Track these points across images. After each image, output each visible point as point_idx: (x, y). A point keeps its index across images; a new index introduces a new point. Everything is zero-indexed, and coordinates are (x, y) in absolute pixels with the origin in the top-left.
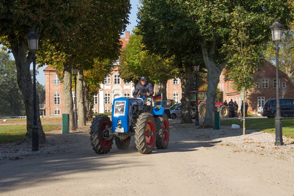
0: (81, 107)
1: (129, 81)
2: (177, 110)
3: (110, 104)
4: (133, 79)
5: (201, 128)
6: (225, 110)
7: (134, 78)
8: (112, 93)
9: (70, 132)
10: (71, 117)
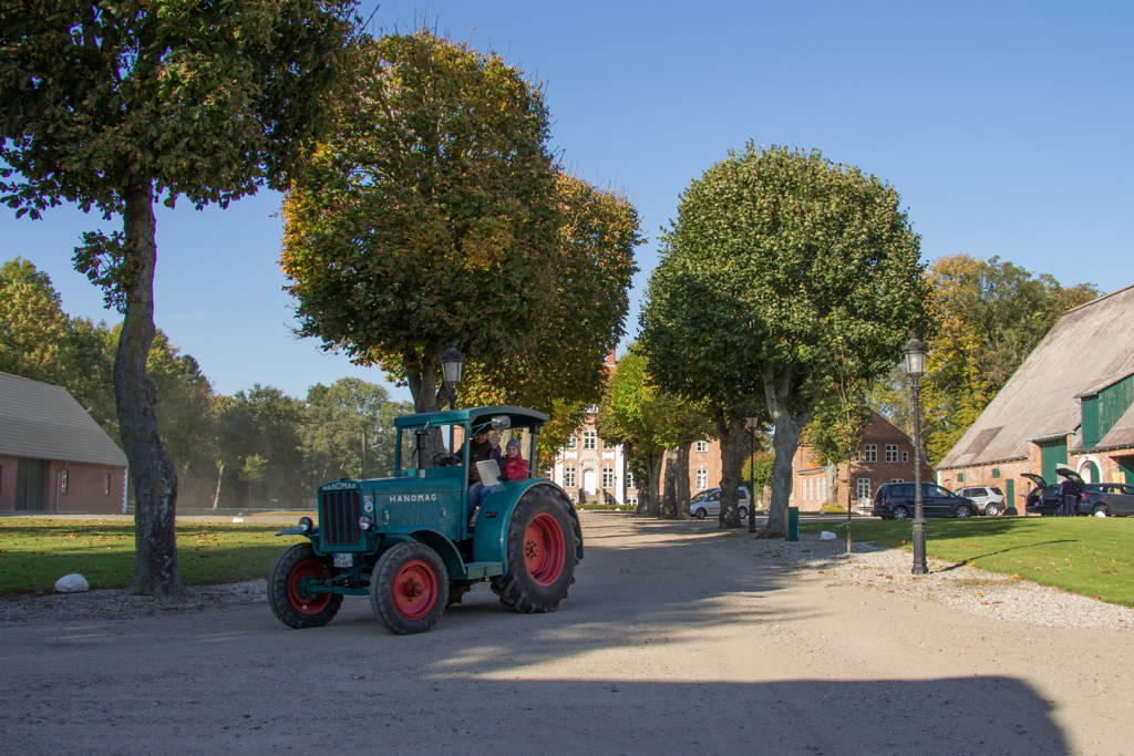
5: (761, 538)
8: (579, 466)
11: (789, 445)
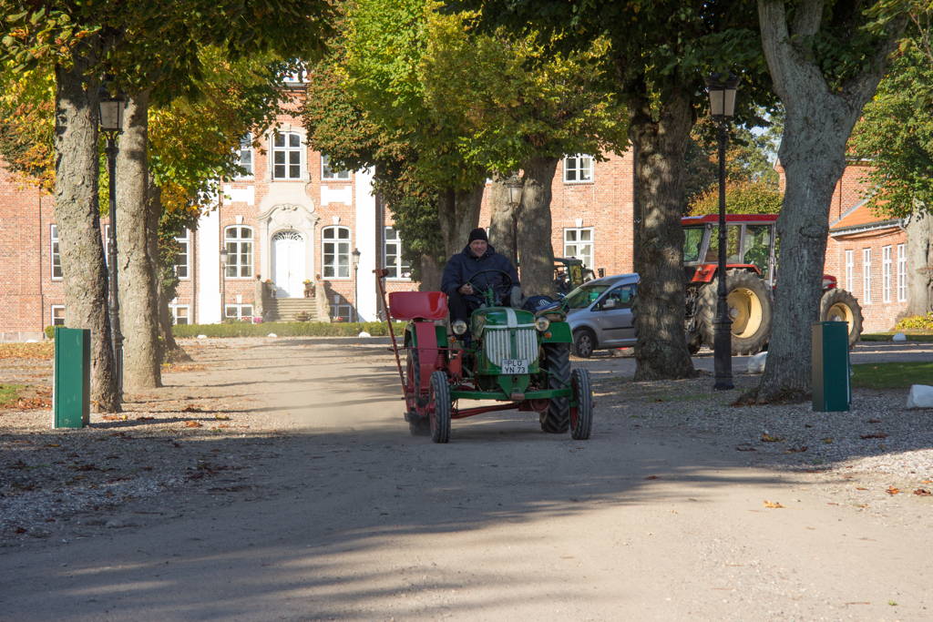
0: (135, 294)
1: (353, 164)
2: (602, 309)
3: (253, 277)
4: (376, 156)
5: (750, 404)
6: (844, 311)
7: (380, 153)
8: (263, 225)
9: (92, 421)
10: (96, 345)
11: (824, 162)
